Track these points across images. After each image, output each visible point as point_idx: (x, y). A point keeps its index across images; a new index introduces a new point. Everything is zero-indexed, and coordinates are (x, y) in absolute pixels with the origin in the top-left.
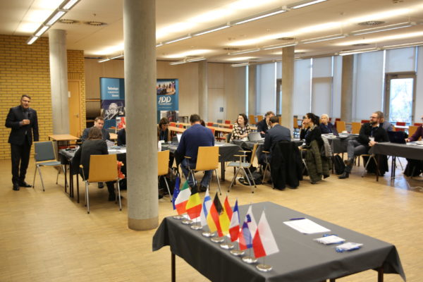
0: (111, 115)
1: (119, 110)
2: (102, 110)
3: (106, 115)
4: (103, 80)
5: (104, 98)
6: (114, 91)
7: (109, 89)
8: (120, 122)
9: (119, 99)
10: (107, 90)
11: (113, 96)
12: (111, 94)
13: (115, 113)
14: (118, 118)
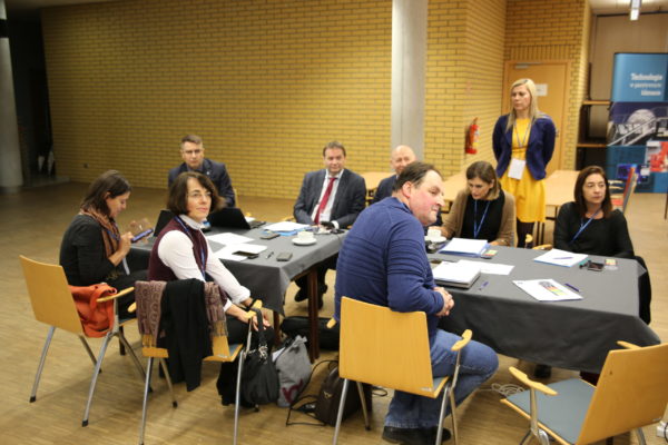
0: (634, 136)
1: (658, 125)
2: (610, 125)
3: (619, 135)
4: (621, 58)
5: (618, 98)
6: (652, 82)
7: (635, 77)
8: (657, 152)
9: (661, 100)
10: (628, 80)
11: (645, 93)
12: (640, 89)
13: (646, 131)
14: (650, 143)
